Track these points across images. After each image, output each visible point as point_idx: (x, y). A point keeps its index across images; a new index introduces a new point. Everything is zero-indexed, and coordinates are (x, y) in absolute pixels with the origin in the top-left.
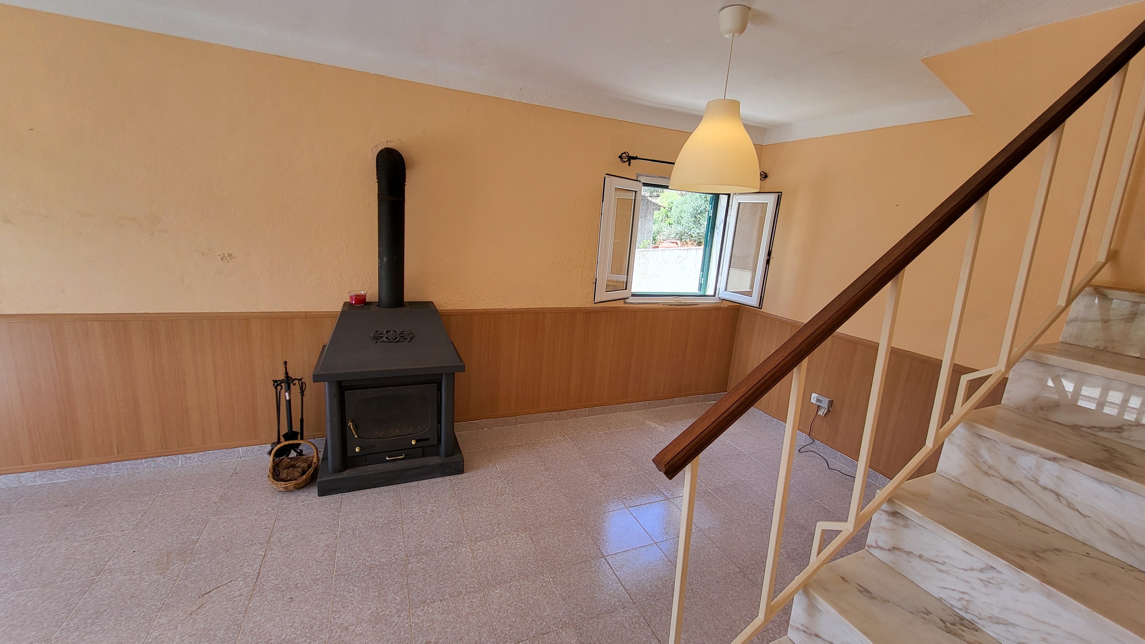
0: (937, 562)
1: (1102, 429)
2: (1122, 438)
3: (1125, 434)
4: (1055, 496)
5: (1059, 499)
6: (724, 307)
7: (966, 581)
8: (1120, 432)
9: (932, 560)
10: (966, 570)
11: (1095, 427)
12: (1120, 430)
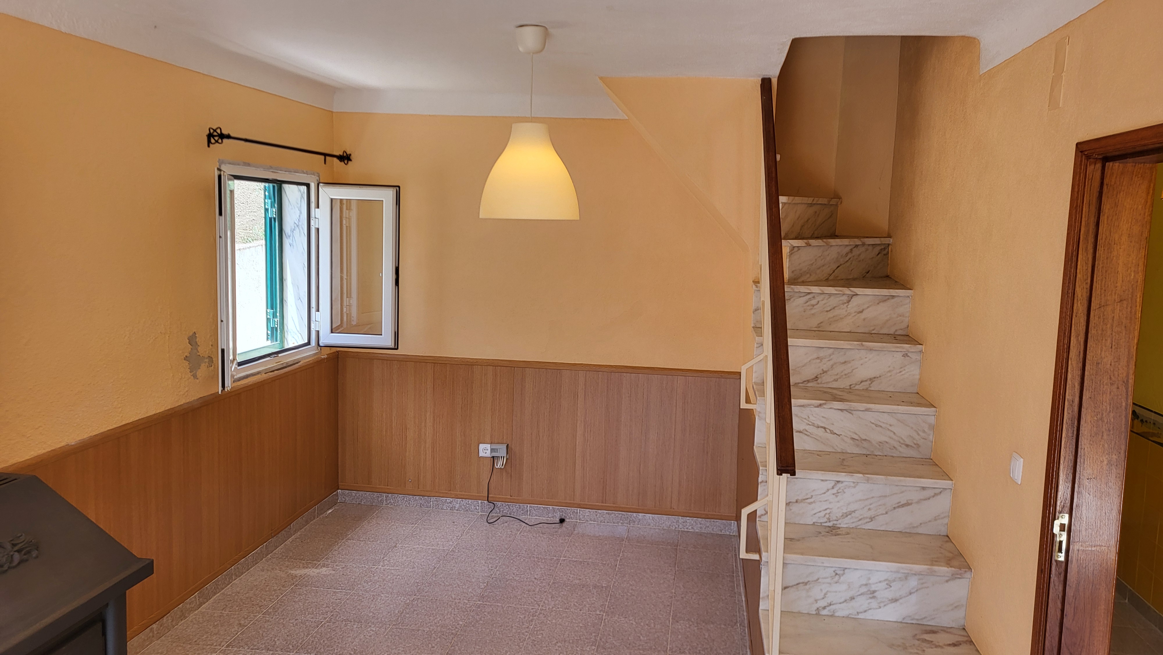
0: (807, 499)
1: (808, 381)
2: (818, 384)
3: (819, 381)
4: (823, 430)
5: (826, 431)
6: (324, 359)
7: (826, 500)
8: (817, 380)
9: (804, 500)
10: (825, 493)
11: (805, 381)
12: (816, 379)
